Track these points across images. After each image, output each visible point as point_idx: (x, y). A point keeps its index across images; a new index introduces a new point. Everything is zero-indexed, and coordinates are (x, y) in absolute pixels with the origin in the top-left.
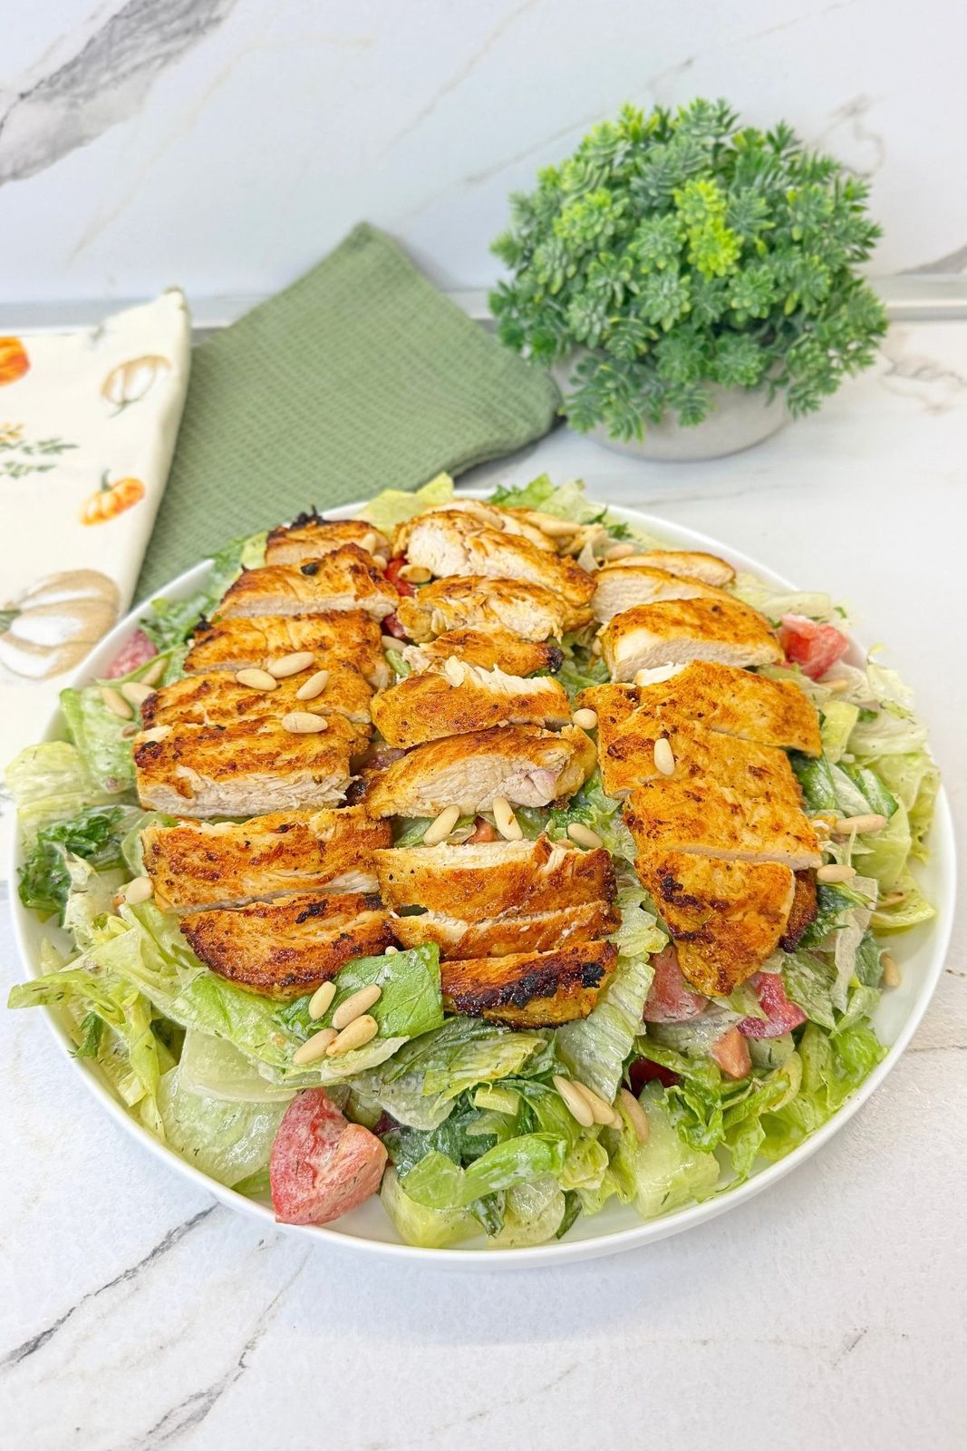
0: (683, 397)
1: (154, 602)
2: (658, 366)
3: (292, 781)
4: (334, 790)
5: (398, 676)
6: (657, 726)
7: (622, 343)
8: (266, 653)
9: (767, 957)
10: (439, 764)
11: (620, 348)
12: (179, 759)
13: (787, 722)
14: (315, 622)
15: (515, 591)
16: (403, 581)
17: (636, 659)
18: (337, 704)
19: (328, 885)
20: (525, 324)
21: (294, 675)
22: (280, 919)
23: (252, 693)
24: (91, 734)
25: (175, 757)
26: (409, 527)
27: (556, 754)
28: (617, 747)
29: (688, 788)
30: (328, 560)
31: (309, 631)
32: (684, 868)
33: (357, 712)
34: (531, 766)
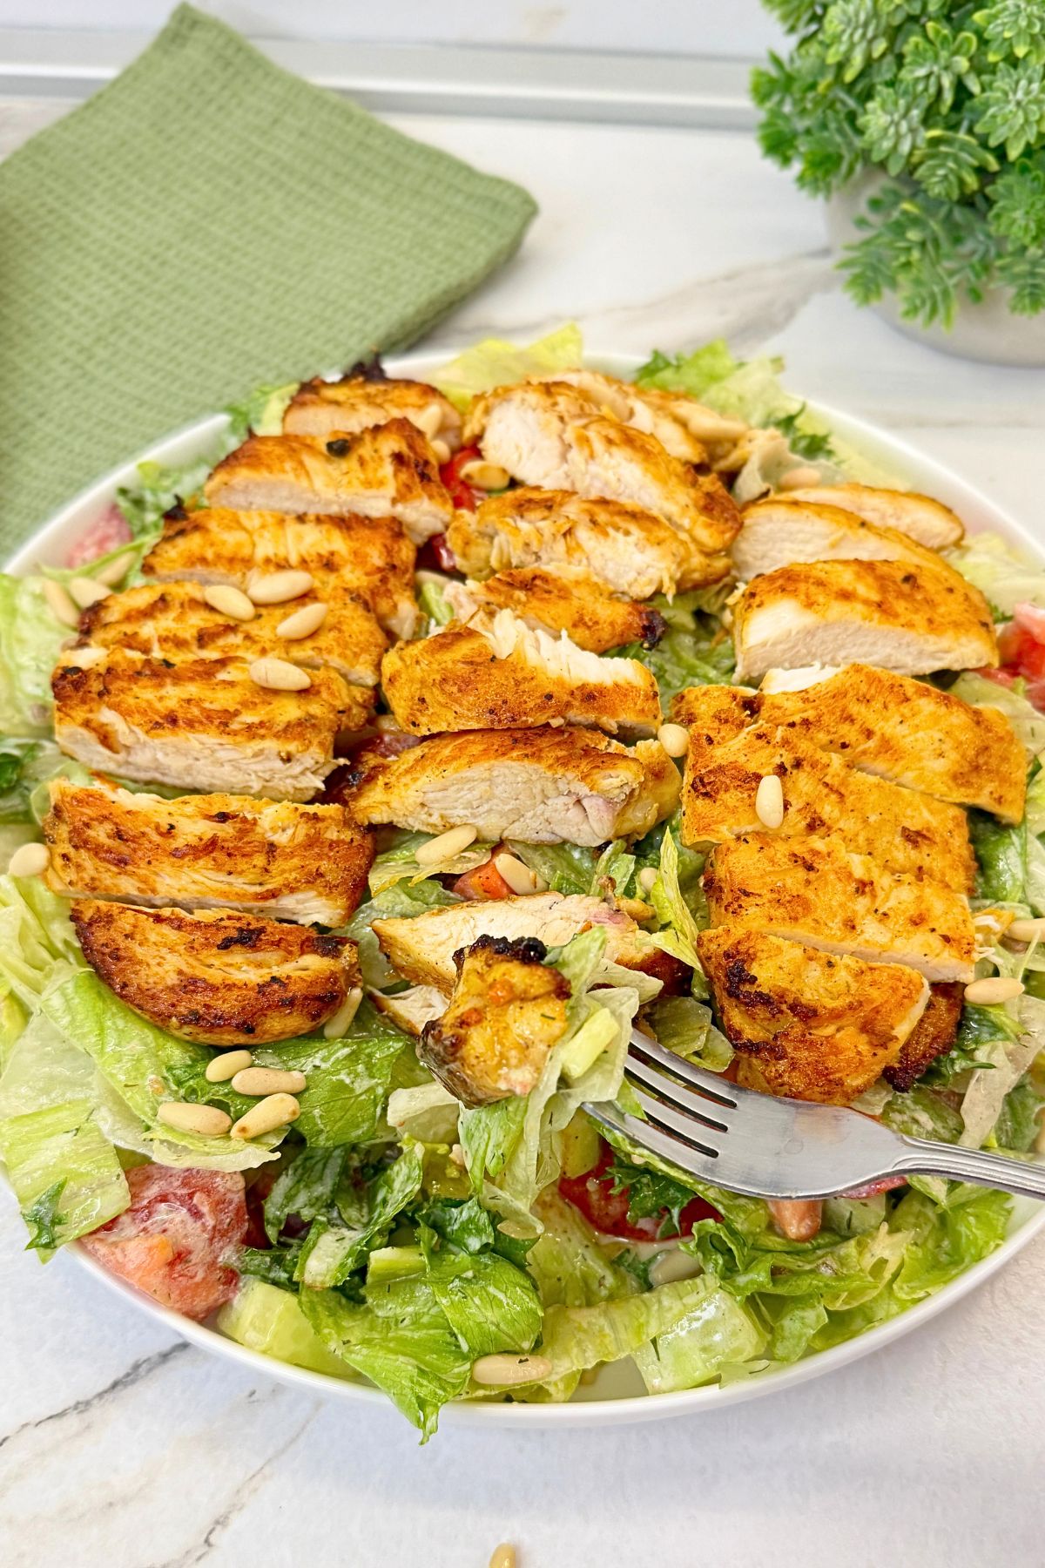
0: (1022, 268)
1: (140, 466)
2: (991, 214)
3: (249, 752)
4: (308, 774)
5: (433, 622)
6: (772, 757)
7: (941, 172)
8: (248, 563)
9: (860, 1091)
10: (455, 764)
11: (937, 180)
12: (106, 698)
13: (977, 768)
14: (325, 527)
15: (617, 519)
16: (466, 484)
17: (774, 644)
18: (330, 652)
19: (272, 903)
20: (801, 124)
21: (283, 604)
22: (198, 937)
23: (220, 620)
24: (21, 641)
25: (100, 694)
26: (491, 400)
27: (618, 779)
28: (706, 780)
29: (799, 849)
30: (368, 438)
31: (315, 540)
32: (765, 955)
33: (358, 667)
34: (582, 789)
